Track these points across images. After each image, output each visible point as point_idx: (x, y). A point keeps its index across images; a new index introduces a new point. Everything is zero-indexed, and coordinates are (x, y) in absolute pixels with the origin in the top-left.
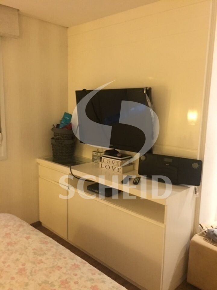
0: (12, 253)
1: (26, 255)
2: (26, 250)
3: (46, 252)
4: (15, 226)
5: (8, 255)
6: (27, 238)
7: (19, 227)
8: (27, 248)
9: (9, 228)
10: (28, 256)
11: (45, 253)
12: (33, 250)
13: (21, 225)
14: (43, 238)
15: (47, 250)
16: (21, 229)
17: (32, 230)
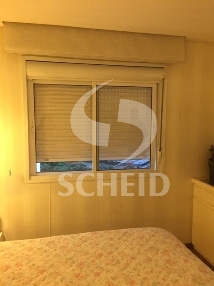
0: (171, 272)
1: (185, 279)
2: (185, 273)
3: (206, 283)
4: (172, 244)
5: (167, 273)
6: (186, 261)
7: (177, 247)
8: (185, 272)
9: (167, 244)
10: (186, 281)
11: (204, 283)
12: (192, 275)
13: (178, 245)
14: (201, 265)
15: (206, 280)
16: (178, 249)
17: (189, 254)
